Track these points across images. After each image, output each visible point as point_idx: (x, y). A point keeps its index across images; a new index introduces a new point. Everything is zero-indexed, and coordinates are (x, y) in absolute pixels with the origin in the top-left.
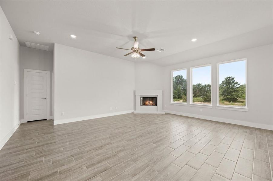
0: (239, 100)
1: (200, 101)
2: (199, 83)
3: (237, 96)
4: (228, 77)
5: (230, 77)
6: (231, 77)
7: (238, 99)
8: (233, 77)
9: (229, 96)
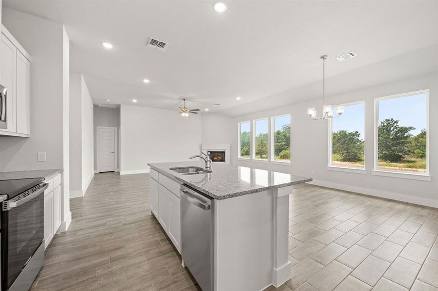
0: (407, 157)
1: (338, 160)
2: (341, 130)
3: (402, 151)
4: (388, 120)
5: (390, 119)
6: (392, 119)
7: (404, 158)
8: (395, 120)
9: (387, 153)
